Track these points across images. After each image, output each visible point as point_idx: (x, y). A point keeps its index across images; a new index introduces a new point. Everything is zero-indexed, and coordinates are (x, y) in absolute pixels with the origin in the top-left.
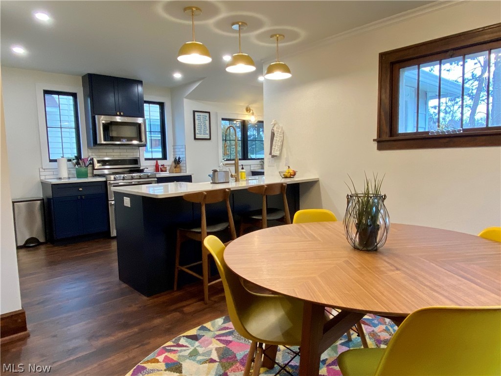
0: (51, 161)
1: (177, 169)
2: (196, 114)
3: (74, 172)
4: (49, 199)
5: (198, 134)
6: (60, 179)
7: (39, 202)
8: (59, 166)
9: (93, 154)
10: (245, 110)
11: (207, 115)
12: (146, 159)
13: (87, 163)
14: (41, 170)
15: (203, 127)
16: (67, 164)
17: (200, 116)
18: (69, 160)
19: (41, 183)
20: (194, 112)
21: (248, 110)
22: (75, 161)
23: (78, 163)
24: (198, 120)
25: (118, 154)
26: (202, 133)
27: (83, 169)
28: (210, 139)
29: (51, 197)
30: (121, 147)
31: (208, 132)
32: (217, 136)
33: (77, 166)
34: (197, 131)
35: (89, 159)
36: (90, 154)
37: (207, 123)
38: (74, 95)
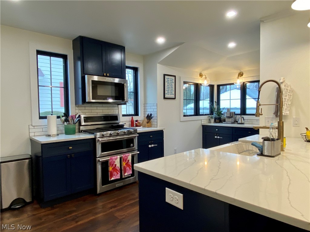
0: (41, 118)
1: (149, 124)
2: (166, 77)
3: (62, 128)
4: (37, 157)
5: (166, 94)
6: (49, 136)
7: (27, 161)
8: (48, 122)
9: (80, 112)
10: (199, 76)
11: (173, 78)
12: (124, 115)
13: (76, 120)
14: (31, 127)
15: (170, 88)
16: (56, 121)
17: (169, 78)
18: (58, 117)
19: (30, 140)
20: (165, 75)
21: (201, 75)
22: (64, 118)
23: (67, 120)
24: (167, 82)
25: (101, 111)
26: (170, 93)
27: (72, 126)
28: (175, 98)
29: (40, 155)
30: (104, 105)
31: (174, 93)
32: (180, 96)
33: (65, 123)
34: (166, 92)
35: (77, 116)
36: (77, 111)
37: (173, 84)
38: (65, 57)
